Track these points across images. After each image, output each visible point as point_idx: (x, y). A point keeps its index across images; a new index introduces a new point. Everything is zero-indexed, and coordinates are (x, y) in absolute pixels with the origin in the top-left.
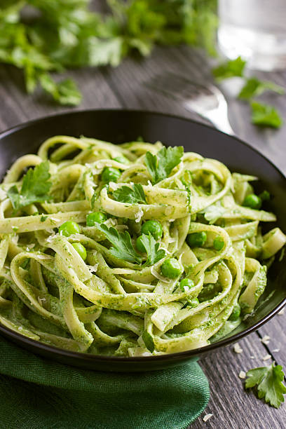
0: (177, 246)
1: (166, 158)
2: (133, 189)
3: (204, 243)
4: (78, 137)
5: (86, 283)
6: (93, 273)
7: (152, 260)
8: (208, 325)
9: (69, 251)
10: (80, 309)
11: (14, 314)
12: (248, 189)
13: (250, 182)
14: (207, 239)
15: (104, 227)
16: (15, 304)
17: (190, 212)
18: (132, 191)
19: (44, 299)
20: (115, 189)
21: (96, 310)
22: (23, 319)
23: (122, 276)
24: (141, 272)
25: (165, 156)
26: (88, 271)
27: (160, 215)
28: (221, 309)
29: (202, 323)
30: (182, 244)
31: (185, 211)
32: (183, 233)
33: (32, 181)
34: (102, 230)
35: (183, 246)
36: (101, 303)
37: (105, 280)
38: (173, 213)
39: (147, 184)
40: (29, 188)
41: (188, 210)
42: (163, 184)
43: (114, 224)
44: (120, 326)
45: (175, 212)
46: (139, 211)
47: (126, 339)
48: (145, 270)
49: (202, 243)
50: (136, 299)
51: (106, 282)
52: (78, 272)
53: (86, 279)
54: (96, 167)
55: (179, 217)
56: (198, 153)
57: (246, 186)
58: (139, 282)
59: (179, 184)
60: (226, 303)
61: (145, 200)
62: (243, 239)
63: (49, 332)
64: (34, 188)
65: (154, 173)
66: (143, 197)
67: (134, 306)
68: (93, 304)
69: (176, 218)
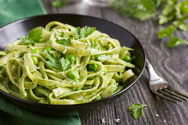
0: (81, 68)
1: (87, 31)
2: (67, 40)
3: (95, 70)
4: (65, 23)
5: (32, 73)
6: (37, 69)
7: (64, 69)
8: (82, 101)
9: (28, 58)
10: (26, 82)
11: (4, 83)
12: (128, 53)
13: (130, 51)
14: (97, 69)
15: (49, 53)
16: (6, 79)
17: (90, 54)
18: (66, 41)
19: (15, 78)
20: (60, 39)
21: (33, 84)
22: (7, 85)
23: (49, 73)
24: (58, 73)
25: (86, 30)
26: (35, 68)
27: (75, 53)
28: (91, 96)
29: (79, 100)
30: (84, 67)
31: (87, 53)
32: (85, 63)
33: (33, 34)
34: (48, 54)
35: (84, 69)
36: (35, 81)
37: (42, 74)
38: (81, 53)
39: (73, 39)
40: (32, 37)
41: (89, 53)
42: (80, 40)
43: (54, 53)
44: (42, 93)
45: (82, 53)
46: (65, 49)
47: (44, 99)
48: (60, 73)
49: (94, 69)
50: (50, 82)
51: (42, 75)
52: (30, 67)
53: (33, 71)
54: (58, 31)
55: (84, 55)
56: (108, 34)
57: (127, 52)
58: (57, 77)
59: (89, 42)
60: (93, 94)
61: (70, 45)
62: (114, 72)
63: (13, 91)
64: (34, 38)
65: (79, 36)
66: (70, 44)
67: (48, 85)
68: (32, 81)
69: (83, 55)
